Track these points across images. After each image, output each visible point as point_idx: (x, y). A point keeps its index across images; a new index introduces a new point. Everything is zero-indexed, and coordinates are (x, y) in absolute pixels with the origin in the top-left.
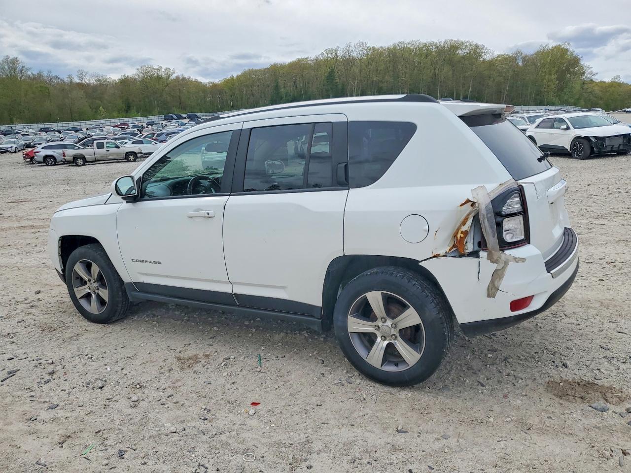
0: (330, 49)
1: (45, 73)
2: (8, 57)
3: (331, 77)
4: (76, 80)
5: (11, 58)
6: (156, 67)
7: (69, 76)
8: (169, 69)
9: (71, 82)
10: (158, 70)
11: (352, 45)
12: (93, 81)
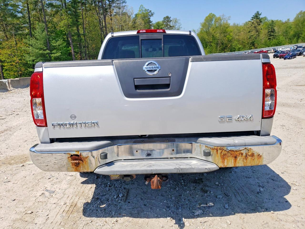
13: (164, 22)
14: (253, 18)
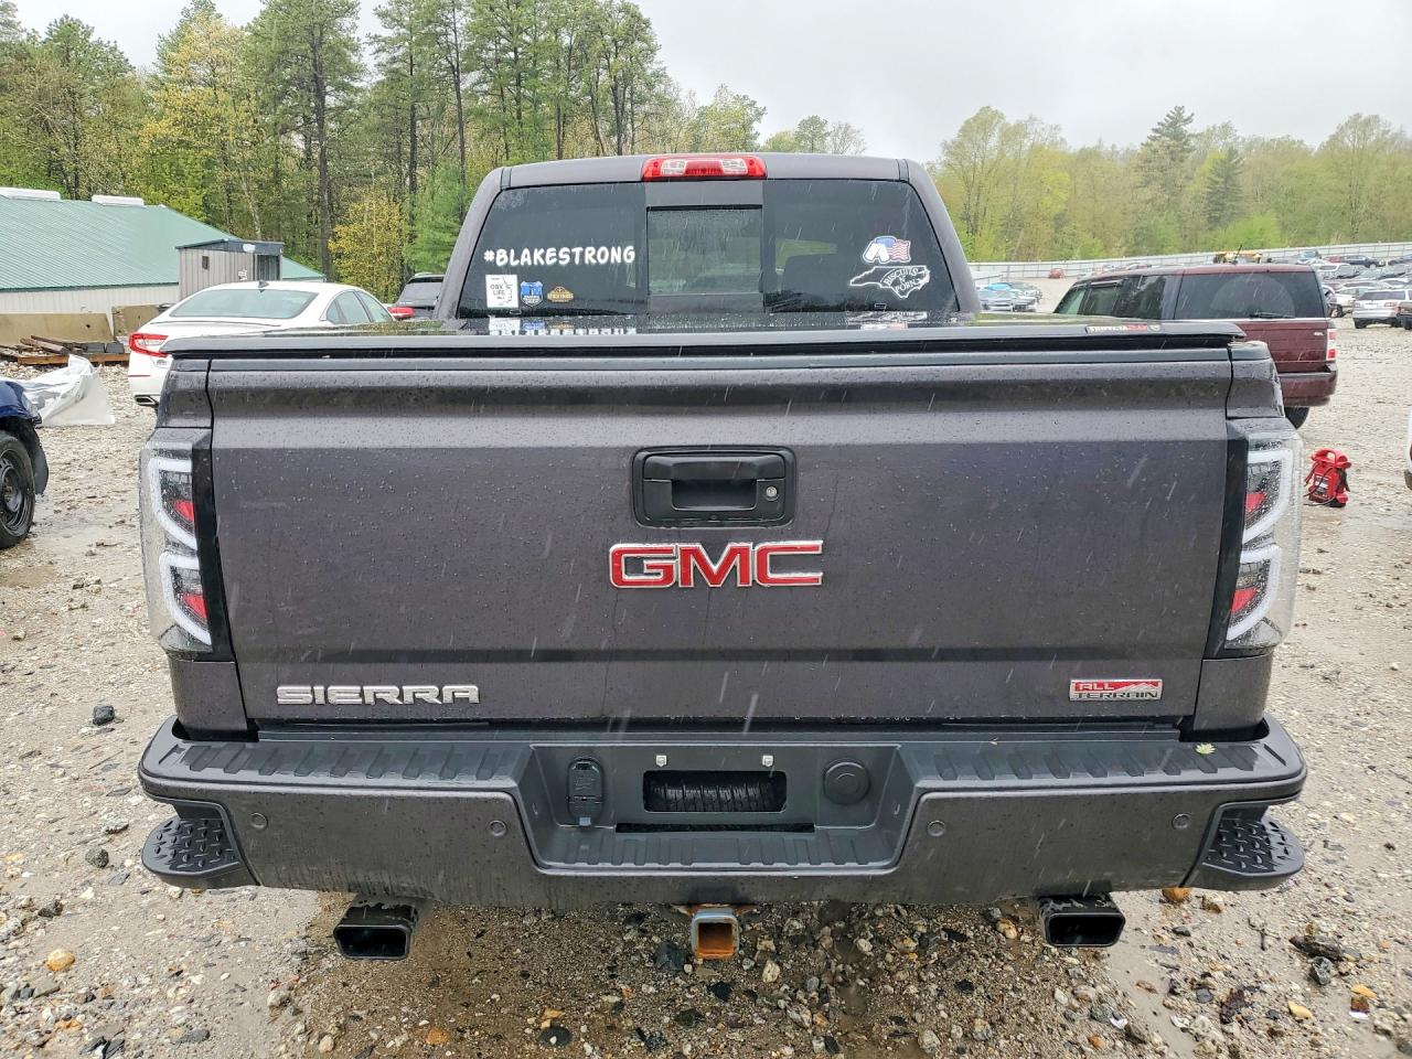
13: (799, 137)
14: (1156, 131)
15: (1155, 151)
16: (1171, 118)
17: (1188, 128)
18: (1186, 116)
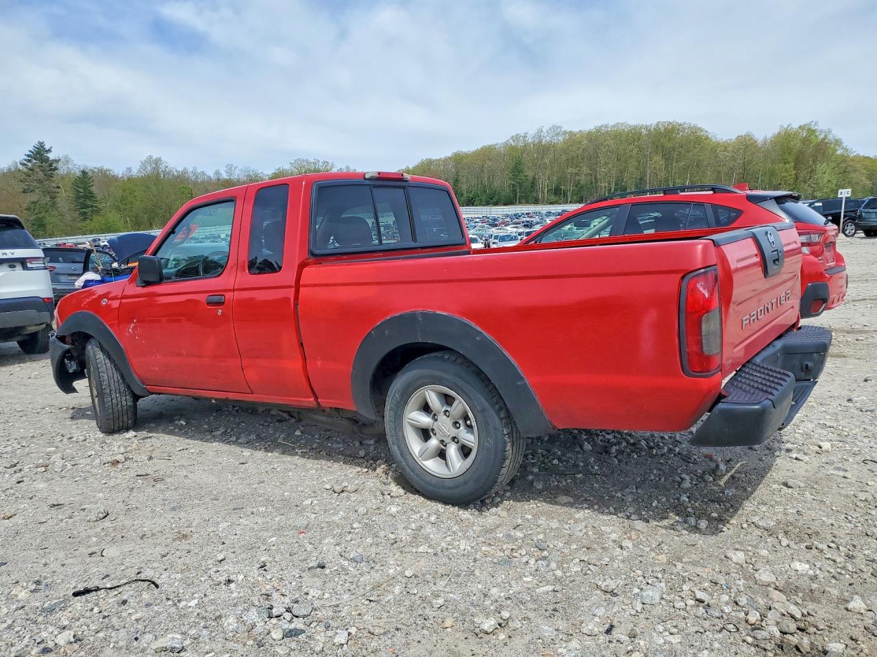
0: (517, 135)
1: (190, 169)
2: (151, 157)
3: (517, 169)
4: (225, 176)
5: (154, 158)
6: (312, 161)
7: (217, 173)
8: (327, 162)
9: (218, 179)
10: (315, 164)
11: (544, 130)
12: (243, 178)
15: (31, 170)
16: (37, 148)
17: (51, 156)
18: (47, 147)
